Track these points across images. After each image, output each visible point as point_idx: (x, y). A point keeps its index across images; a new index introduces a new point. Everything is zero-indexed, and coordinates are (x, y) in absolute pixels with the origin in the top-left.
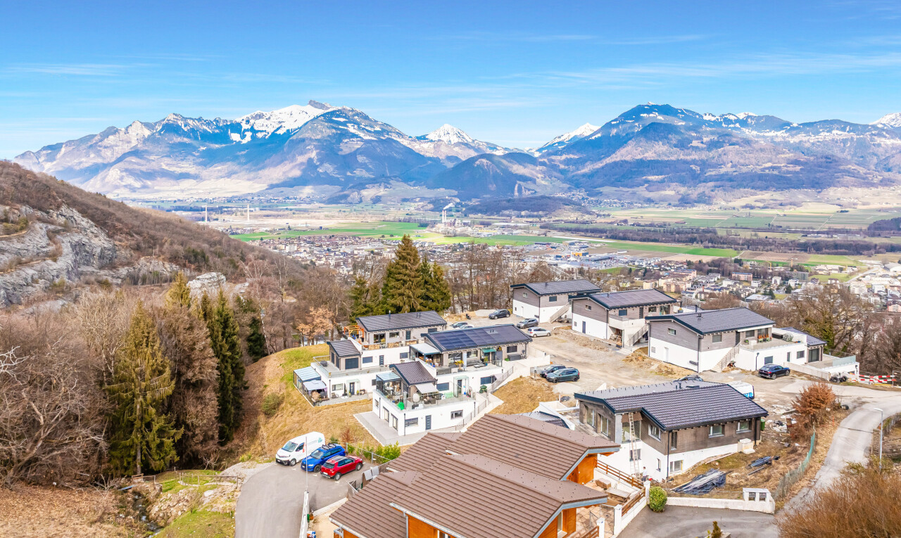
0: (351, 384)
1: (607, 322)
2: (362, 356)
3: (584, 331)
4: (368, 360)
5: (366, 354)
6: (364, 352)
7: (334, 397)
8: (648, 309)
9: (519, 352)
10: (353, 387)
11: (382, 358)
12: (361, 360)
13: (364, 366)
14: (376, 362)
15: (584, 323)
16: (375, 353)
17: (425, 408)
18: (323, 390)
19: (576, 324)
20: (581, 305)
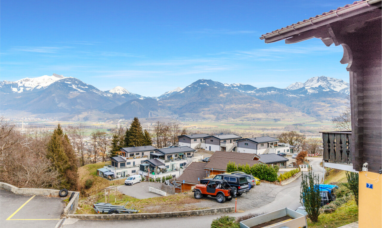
0: (124, 172)
1: (220, 145)
2: (127, 162)
3: (210, 150)
4: (129, 163)
5: (128, 161)
7: (118, 178)
8: (233, 140)
9: (191, 155)
10: (125, 174)
11: (134, 163)
12: (126, 164)
13: (127, 166)
14: (132, 164)
15: (210, 147)
16: (131, 161)
17: (162, 174)
18: (113, 175)
19: (206, 148)
20: (209, 140)
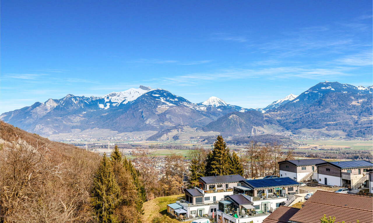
0: (200, 210)
1: (341, 176)
3: (326, 183)
4: (208, 199)
5: (206, 195)
6: (205, 194)
7: (191, 217)
8: (363, 170)
9: (294, 191)
10: (201, 213)
11: (214, 198)
12: (204, 199)
13: (206, 202)
14: (212, 199)
15: (326, 179)
16: (211, 195)
17: (249, 217)
18: (185, 214)
19: (320, 180)
20: (323, 169)
